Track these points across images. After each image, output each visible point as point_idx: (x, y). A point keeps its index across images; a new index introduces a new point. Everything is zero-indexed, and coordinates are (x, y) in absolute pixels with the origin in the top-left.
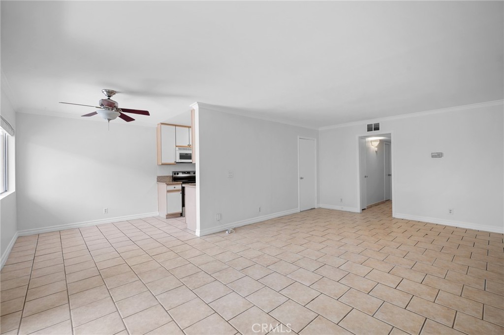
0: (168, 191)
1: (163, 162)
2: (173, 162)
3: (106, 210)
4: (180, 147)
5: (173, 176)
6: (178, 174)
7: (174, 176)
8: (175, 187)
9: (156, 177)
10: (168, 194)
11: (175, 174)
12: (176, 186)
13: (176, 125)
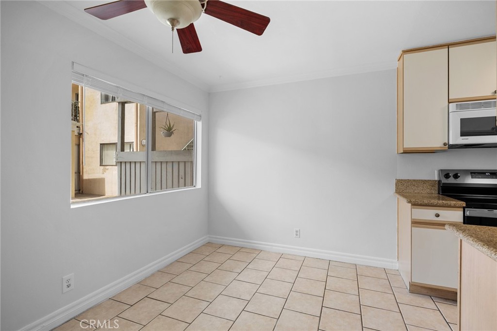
0: (416, 223)
1: (409, 144)
2: (438, 144)
3: (297, 232)
4: (463, 103)
5: (439, 181)
6: (456, 176)
7: (444, 181)
8: (437, 215)
9: (394, 182)
10: (413, 228)
11: (447, 176)
12: (441, 212)
13: (448, 46)
